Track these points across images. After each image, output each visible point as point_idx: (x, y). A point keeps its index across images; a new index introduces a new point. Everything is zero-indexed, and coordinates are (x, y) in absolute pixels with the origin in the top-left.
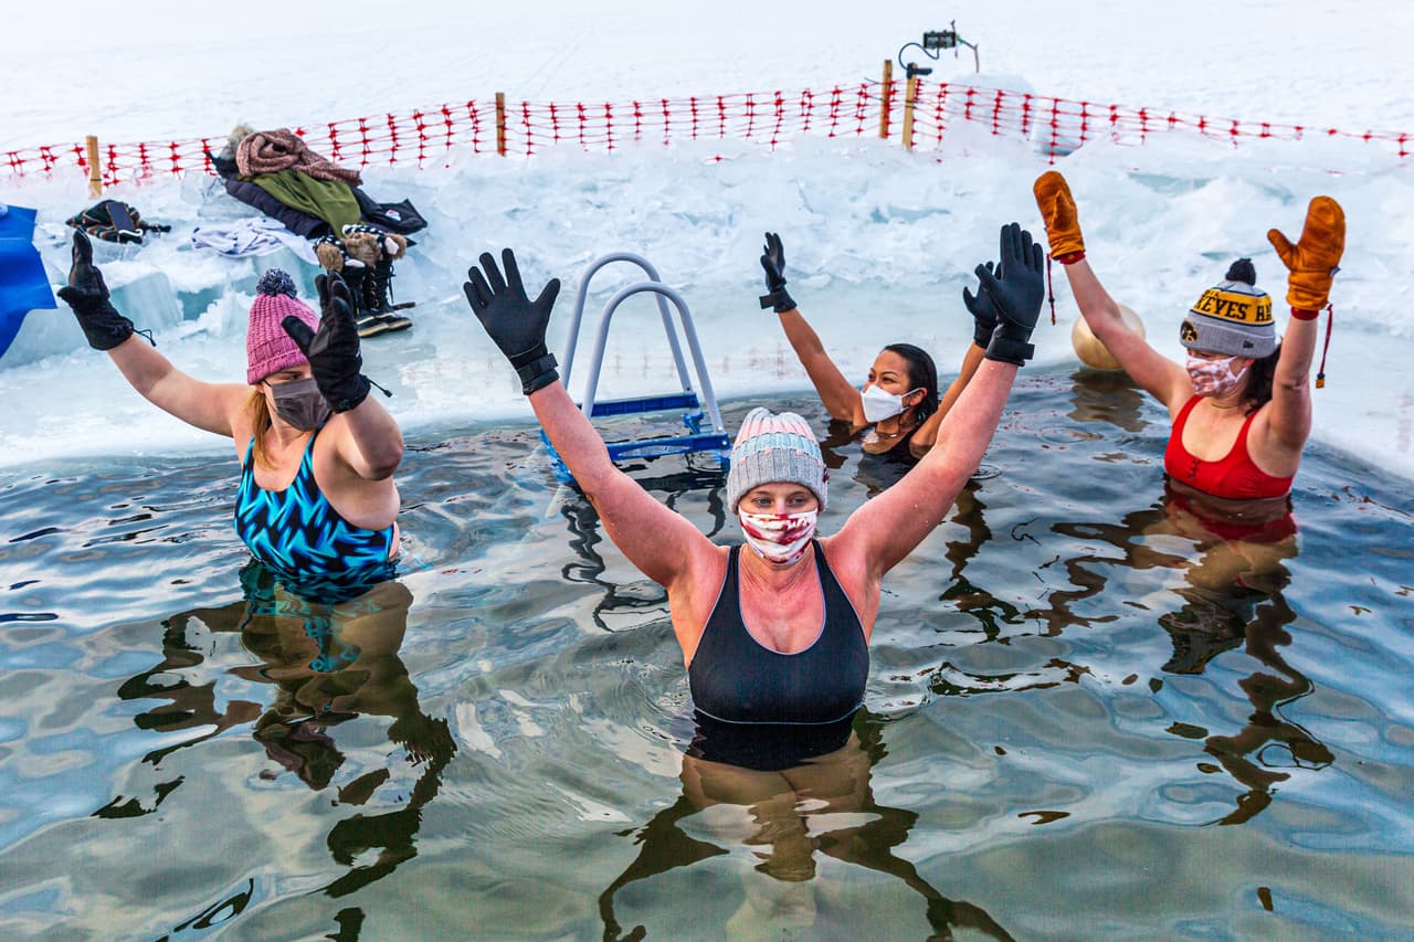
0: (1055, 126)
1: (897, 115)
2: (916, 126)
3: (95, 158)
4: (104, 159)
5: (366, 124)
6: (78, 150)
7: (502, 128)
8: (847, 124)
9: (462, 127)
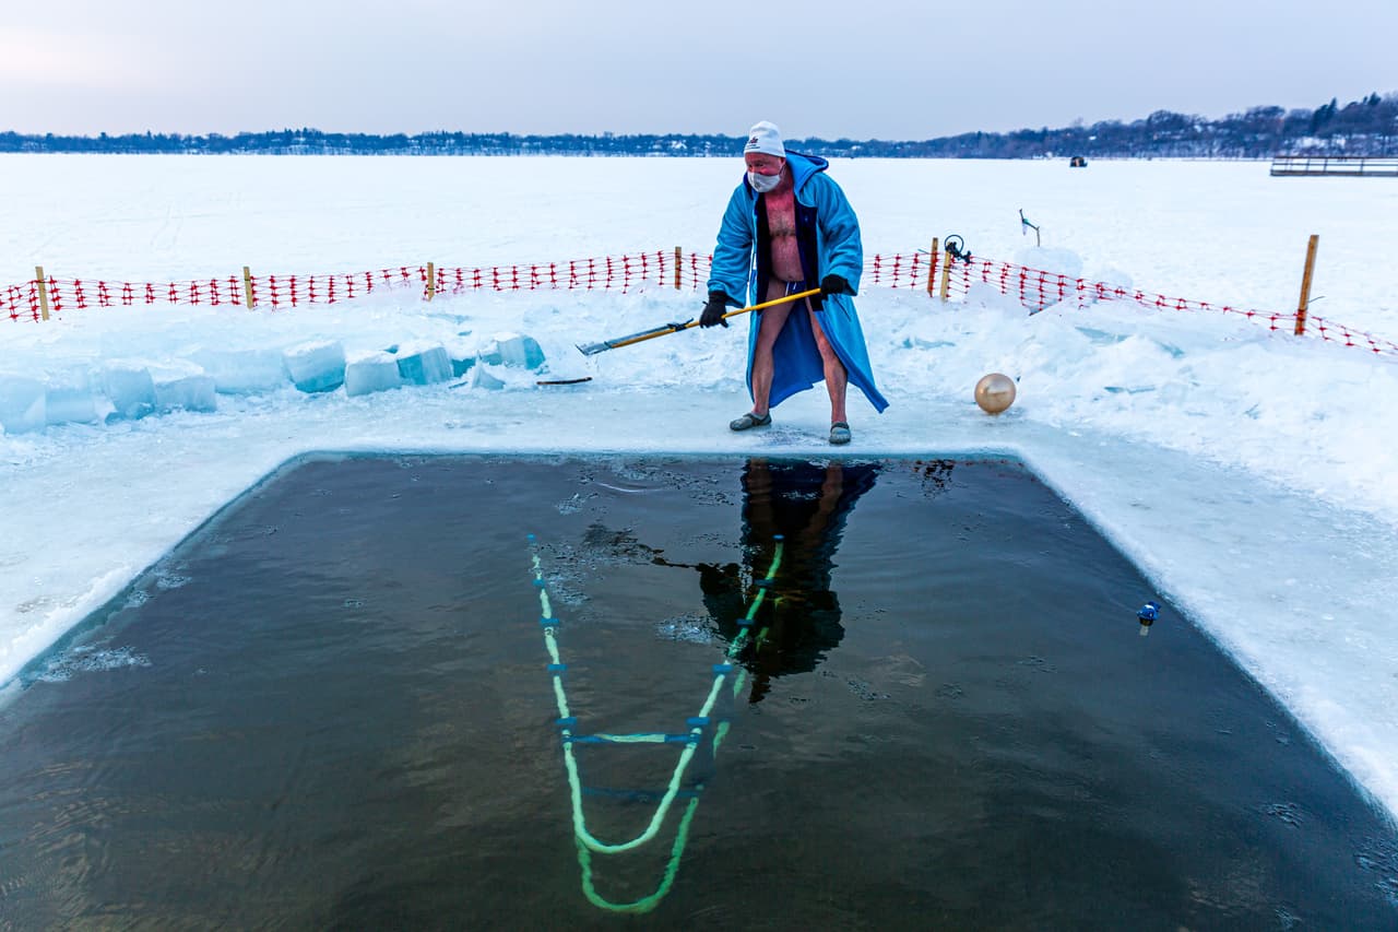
0: (1042, 291)
1: (938, 276)
2: (951, 284)
3: (431, 277)
4: (437, 277)
5: (593, 263)
6: (422, 271)
7: (679, 269)
8: (905, 280)
9: (654, 269)
